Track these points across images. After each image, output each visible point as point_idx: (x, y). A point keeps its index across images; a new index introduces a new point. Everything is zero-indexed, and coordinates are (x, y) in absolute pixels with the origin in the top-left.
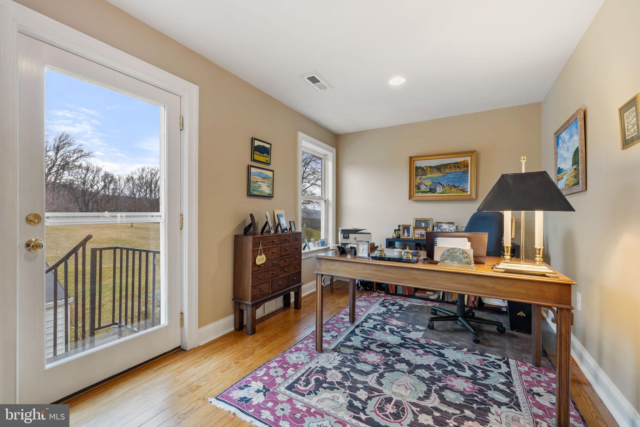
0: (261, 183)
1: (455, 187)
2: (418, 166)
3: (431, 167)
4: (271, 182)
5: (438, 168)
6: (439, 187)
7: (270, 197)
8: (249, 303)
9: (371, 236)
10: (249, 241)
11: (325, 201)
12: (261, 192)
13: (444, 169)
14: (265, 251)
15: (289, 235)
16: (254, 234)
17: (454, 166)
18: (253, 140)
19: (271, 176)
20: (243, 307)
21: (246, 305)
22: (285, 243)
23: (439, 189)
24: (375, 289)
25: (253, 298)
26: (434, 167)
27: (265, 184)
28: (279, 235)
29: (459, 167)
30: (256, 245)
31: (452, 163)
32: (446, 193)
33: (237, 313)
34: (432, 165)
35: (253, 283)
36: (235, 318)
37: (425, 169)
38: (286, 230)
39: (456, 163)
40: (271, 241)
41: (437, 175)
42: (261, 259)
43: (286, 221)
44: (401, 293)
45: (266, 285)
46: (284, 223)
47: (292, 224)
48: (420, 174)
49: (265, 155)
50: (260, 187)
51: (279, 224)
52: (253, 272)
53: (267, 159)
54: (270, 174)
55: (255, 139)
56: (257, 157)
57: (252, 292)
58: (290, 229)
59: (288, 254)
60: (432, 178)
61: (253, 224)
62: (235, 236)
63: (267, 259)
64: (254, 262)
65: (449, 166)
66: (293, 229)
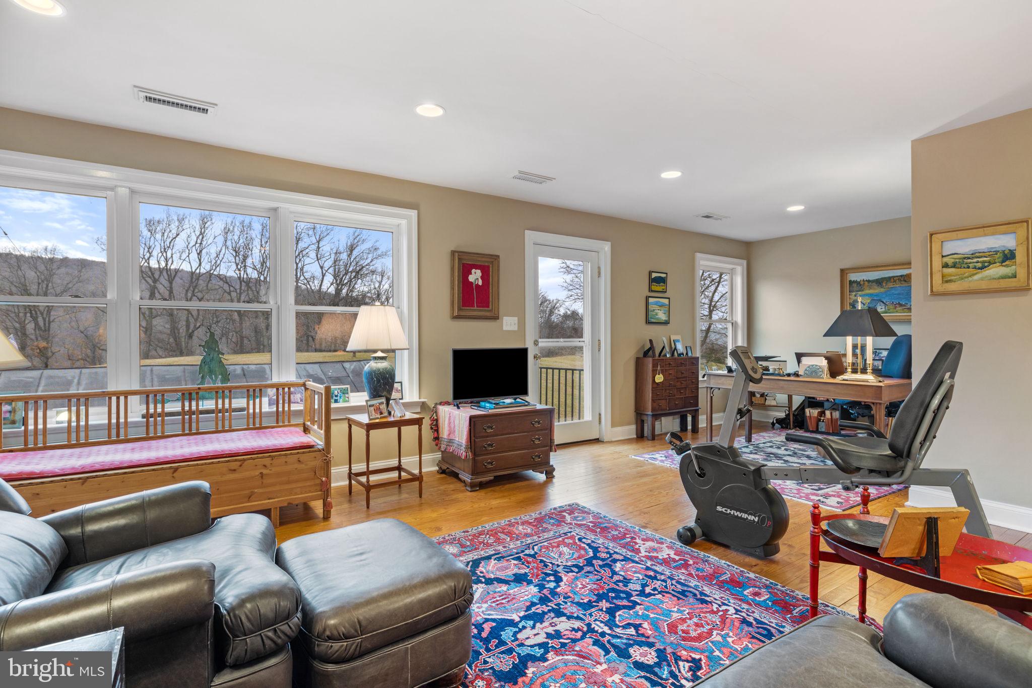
0: (657, 311)
1: (901, 305)
2: (852, 280)
3: (869, 281)
4: (667, 309)
5: (879, 282)
6: (880, 305)
7: (666, 323)
8: (650, 413)
9: (786, 364)
10: (649, 362)
11: (732, 323)
12: (657, 319)
13: (886, 283)
14: (663, 372)
15: (685, 359)
16: (654, 355)
17: (899, 279)
18: (650, 273)
19: (668, 303)
20: (645, 418)
21: (647, 415)
22: (681, 366)
23: (880, 307)
24: (792, 426)
25: (653, 410)
26: (873, 281)
27: (662, 312)
28: (675, 359)
29: (905, 281)
30: (655, 365)
31: (897, 276)
32: (890, 313)
33: (639, 422)
34: (870, 279)
35: (652, 397)
36: (637, 428)
37: (862, 283)
38: (683, 354)
39: (901, 276)
40: (667, 363)
41: (877, 290)
42: (659, 378)
43: (683, 347)
44: (823, 430)
45: (664, 401)
46: (680, 348)
47: (688, 349)
48: (855, 289)
49: (661, 284)
50: (657, 314)
51: (675, 349)
52: (653, 388)
53: (663, 287)
54: (666, 301)
55: (652, 272)
56: (653, 288)
57: (652, 405)
58: (687, 354)
59: (684, 377)
60: (870, 295)
61: (652, 348)
62: (637, 358)
63: (665, 379)
64: (654, 380)
65: (892, 280)
66: (690, 354)
